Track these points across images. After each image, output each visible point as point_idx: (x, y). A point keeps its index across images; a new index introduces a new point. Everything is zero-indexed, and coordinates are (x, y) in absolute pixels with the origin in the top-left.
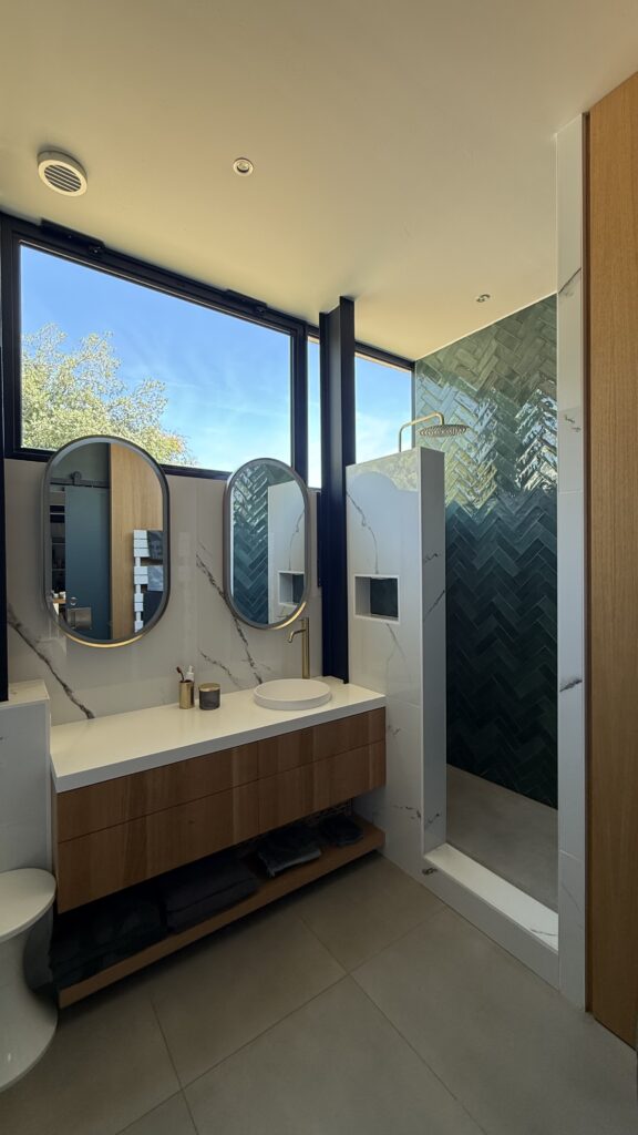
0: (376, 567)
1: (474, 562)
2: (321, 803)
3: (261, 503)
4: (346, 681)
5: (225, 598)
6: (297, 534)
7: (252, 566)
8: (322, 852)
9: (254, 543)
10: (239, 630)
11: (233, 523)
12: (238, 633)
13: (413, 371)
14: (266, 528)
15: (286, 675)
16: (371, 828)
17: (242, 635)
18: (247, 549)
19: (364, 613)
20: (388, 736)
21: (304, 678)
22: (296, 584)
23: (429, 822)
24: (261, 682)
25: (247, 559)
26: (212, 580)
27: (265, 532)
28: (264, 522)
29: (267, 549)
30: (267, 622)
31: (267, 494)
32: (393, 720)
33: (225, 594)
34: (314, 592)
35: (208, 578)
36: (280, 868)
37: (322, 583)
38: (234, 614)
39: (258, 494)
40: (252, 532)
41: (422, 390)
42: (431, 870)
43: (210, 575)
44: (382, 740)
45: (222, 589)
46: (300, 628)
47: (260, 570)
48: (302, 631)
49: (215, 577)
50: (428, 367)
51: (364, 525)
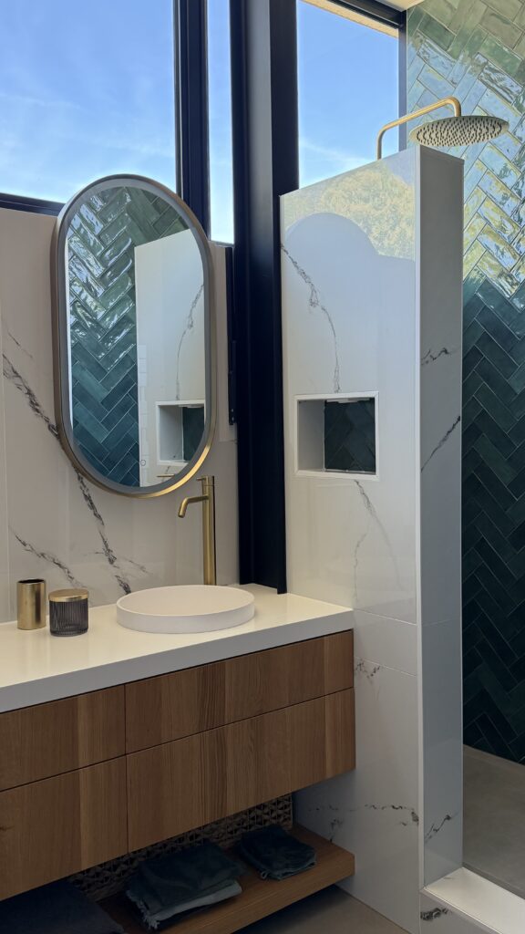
0: (337, 379)
1: (512, 381)
2: (239, 800)
3: (122, 283)
4: (282, 589)
5: (58, 437)
6: (189, 331)
7: (108, 401)
8: (244, 889)
9: (109, 359)
10: (88, 498)
11: (70, 320)
12: (85, 503)
13: (402, 30)
14: (133, 331)
15: (172, 580)
16: (329, 847)
17: (92, 506)
18: (99, 370)
19: (316, 467)
20: (360, 682)
21: (206, 583)
22: (189, 424)
23: (433, 831)
24: (128, 591)
25: (99, 390)
26: (34, 405)
27: (131, 338)
28: (129, 320)
29: (135, 369)
30: (138, 485)
31: (133, 267)
32: (366, 651)
33: (58, 430)
34: (223, 434)
35: (26, 400)
36: (168, 915)
37: (239, 414)
38: (79, 470)
39: (116, 268)
40: (106, 339)
41: (419, 63)
42: (435, 913)
43: (29, 393)
44: (347, 688)
45: (53, 422)
46: (198, 494)
47: (123, 409)
48: (203, 499)
49: (39, 400)
50: (430, 21)
51: (312, 304)
